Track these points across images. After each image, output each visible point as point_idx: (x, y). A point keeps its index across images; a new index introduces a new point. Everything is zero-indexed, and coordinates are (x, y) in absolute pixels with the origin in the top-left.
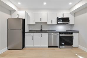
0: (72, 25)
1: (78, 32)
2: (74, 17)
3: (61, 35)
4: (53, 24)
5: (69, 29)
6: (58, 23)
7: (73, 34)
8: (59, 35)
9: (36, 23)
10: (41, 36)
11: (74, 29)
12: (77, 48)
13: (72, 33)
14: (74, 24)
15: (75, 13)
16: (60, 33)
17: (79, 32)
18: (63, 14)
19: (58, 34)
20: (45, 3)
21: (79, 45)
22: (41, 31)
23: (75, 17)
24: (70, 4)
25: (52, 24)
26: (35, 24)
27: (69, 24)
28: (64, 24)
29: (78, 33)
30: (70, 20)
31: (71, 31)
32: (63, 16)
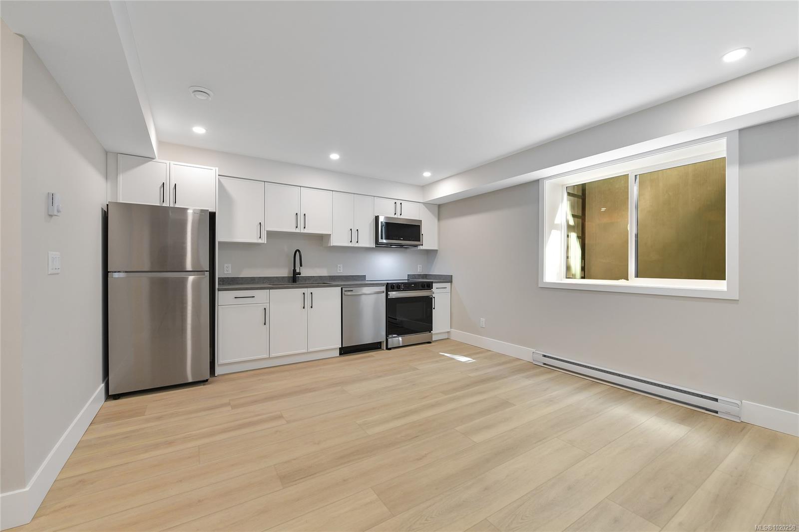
0: (431, 254)
1: (448, 279)
2: (436, 220)
3: (393, 294)
4: (360, 245)
5: (419, 270)
6: (380, 241)
7: (434, 289)
8: (387, 295)
9: (270, 234)
10: (307, 304)
11: (438, 269)
12: (446, 341)
13: (429, 286)
14: (437, 250)
15: (439, 206)
16: (390, 287)
17: (451, 282)
18: (398, 202)
19: (384, 288)
20: (335, 157)
21: (451, 328)
22: (294, 280)
23: (439, 220)
24: (427, 174)
25: (354, 244)
26: (264, 240)
27: (421, 247)
28: (401, 246)
29: (448, 285)
30: (424, 230)
31: (425, 276)
32: (398, 216)
